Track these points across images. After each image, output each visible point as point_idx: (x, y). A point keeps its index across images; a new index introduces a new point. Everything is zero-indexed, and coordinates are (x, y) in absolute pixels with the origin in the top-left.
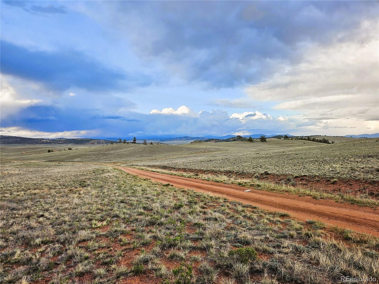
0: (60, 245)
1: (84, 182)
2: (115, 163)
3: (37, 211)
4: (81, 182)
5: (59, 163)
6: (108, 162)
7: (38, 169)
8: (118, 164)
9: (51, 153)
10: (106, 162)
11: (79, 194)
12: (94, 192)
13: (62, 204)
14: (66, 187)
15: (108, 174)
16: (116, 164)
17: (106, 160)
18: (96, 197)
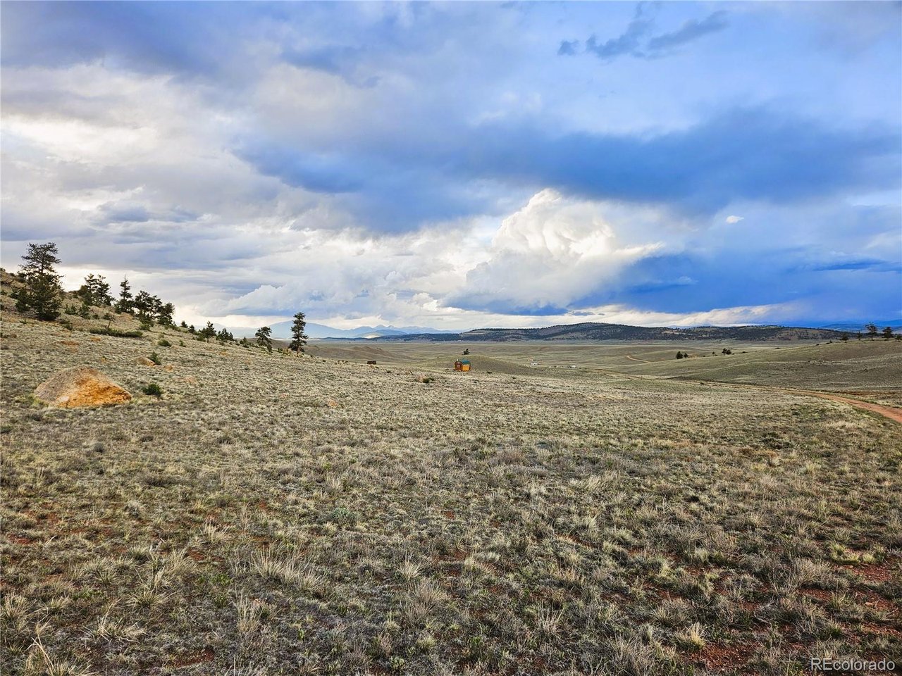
0: (754, 578)
1: (774, 435)
2: (855, 394)
3: (682, 487)
4: (765, 436)
5: (702, 384)
6: (834, 389)
7: (659, 393)
8: (868, 398)
9: (684, 359)
10: (828, 389)
11: (771, 465)
12: (810, 465)
13: (733, 481)
14: (731, 442)
15: (841, 423)
16: (861, 398)
17: (827, 385)
18: (823, 481)
